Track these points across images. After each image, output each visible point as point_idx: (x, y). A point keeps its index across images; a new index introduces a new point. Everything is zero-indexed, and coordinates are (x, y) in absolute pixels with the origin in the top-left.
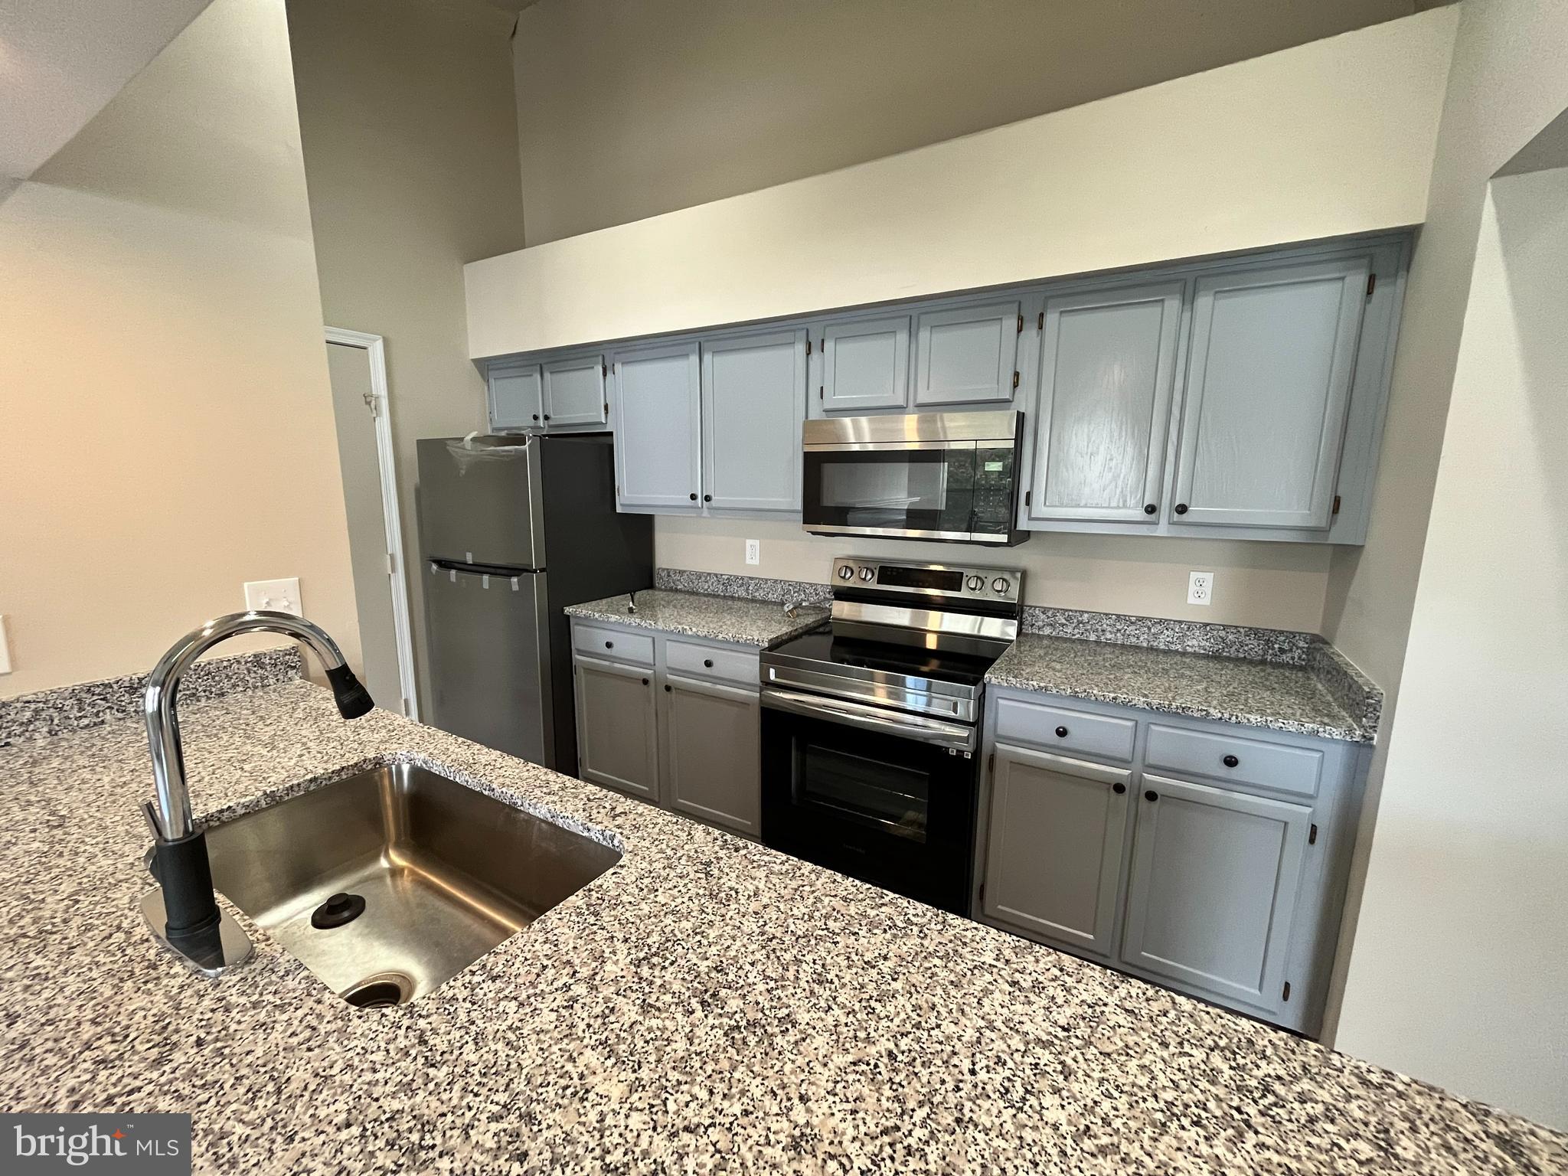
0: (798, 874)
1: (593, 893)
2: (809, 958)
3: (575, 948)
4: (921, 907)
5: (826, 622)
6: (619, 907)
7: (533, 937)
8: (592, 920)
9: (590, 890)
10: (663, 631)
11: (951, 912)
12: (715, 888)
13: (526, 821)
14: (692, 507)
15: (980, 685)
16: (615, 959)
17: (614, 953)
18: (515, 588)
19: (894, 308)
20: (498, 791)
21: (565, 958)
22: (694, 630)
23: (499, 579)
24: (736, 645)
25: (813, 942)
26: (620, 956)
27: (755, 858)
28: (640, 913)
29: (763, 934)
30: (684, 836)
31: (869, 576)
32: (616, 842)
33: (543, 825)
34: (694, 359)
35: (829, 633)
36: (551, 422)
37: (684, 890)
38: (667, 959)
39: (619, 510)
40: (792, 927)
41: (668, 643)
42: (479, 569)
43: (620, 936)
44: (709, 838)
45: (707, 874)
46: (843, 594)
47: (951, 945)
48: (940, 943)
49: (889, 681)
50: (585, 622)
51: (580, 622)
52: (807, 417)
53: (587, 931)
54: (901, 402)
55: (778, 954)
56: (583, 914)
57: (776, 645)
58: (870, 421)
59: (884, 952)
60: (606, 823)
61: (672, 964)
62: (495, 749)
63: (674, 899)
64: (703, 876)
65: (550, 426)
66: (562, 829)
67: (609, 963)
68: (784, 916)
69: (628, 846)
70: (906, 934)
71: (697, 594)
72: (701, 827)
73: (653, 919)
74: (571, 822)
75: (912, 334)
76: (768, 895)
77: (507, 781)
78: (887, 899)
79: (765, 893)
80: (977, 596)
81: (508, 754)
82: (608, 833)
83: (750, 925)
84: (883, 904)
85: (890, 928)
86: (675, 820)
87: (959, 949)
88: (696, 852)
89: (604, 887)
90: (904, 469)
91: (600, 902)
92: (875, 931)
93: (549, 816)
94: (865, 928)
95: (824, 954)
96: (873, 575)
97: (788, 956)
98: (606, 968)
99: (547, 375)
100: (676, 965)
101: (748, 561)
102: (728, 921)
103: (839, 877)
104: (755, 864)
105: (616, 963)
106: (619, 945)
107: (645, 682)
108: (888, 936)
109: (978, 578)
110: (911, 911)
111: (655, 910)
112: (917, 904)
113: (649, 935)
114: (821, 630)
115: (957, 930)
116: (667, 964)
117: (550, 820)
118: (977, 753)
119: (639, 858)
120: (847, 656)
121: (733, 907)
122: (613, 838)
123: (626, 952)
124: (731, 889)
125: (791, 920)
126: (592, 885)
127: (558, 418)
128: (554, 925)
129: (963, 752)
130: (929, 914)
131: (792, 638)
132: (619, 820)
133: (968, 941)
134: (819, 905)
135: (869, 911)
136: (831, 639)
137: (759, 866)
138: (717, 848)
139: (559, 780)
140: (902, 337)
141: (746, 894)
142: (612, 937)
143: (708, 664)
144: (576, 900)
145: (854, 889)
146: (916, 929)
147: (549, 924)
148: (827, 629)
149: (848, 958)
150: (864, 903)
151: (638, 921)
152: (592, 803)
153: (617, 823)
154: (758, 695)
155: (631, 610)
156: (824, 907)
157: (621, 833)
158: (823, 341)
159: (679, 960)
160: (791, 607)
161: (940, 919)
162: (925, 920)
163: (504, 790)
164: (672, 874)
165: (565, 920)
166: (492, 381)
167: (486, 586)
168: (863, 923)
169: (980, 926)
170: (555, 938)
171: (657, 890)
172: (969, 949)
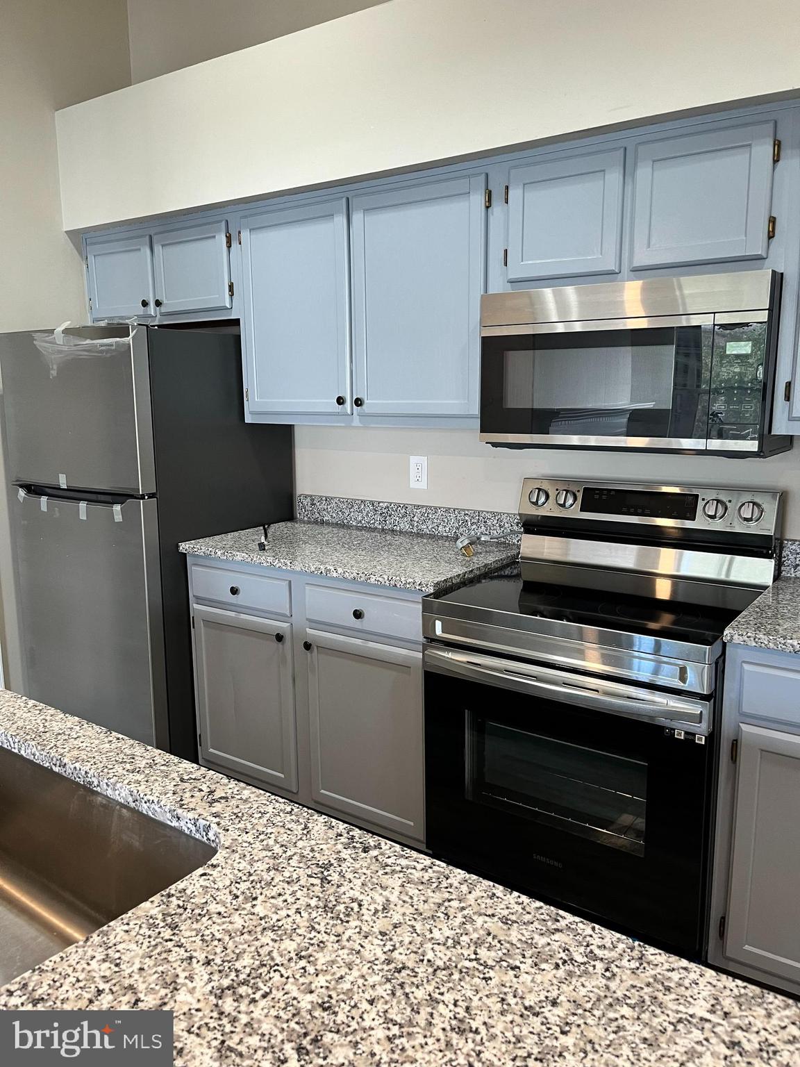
0: (444, 884)
1: (173, 899)
2: (448, 997)
3: (141, 969)
4: (610, 936)
5: (513, 562)
6: (204, 919)
7: (90, 953)
8: (167, 933)
9: (169, 896)
10: (301, 573)
11: (651, 944)
12: (332, 898)
13: (104, 806)
14: (338, 414)
15: (718, 645)
16: (190, 985)
17: (191, 978)
18: (118, 518)
19: (601, 138)
20: (70, 766)
21: (127, 982)
22: (340, 570)
23: (100, 507)
24: (394, 589)
25: (456, 976)
26: (199, 983)
27: (389, 861)
28: (230, 927)
29: (388, 962)
30: (298, 829)
31: (570, 501)
32: (211, 835)
33: (124, 811)
34: (341, 220)
35: (518, 576)
36: (163, 309)
37: (290, 900)
38: (258, 989)
39: (248, 419)
40: (430, 955)
41: (308, 588)
42: (74, 494)
43: (201, 956)
44: (331, 834)
45: (324, 880)
46: (535, 526)
47: (646, 990)
48: (634, 987)
49: (603, 640)
50: (207, 563)
51: (201, 561)
52: (486, 291)
53: (159, 949)
54: (611, 266)
55: (407, 990)
56: (156, 926)
57: (443, 590)
58: (578, 292)
59: (554, 994)
60: (200, 811)
61: (264, 996)
62: (73, 714)
63: (277, 909)
64: (317, 882)
65: (162, 315)
66: (147, 817)
67: (183, 991)
68: (420, 939)
69: (225, 840)
70: (586, 972)
71: (349, 527)
72: (323, 818)
73: (246, 936)
74: (156, 808)
75: (627, 171)
76: (402, 910)
77: (83, 755)
78: (563, 923)
79: (398, 908)
80: (718, 526)
81: (89, 721)
82: (201, 822)
83: (374, 949)
84: (557, 930)
85: (565, 962)
86: (289, 809)
87: (660, 995)
88: (312, 850)
89: (188, 892)
90: (625, 354)
91: (180, 911)
92: (543, 966)
93: (130, 799)
94: (529, 961)
95: (469, 994)
96: (575, 499)
97: (420, 994)
98: (178, 998)
99: (158, 248)
100: (269, 998)
101: (413, 485)
102: (345, 943)
103: (499, 890)
104: (388, 869)
105: (192, 991)
106: (198, 968)
107: (279, 638)
108: (561, 973)
109: (718, 501)
110: (596, 941)
111: (250, 925)
112: (605, 932)
113: (238, 957)
114: (507, 572)
115: (658, 970)
116: (258, 996)
117: (132, 805)
118: (714, 736)
119: (237, 855)
120: (542, 608)
121: (353, 923)
122: (207, 828)
123: (206, 977)
124: (353, 900)
125: (429, 945)
126: (172, 889)
127: (170, 305)
128: (118, 939)
129: (694, 735)
130: (621, 946)
131: (467, 582)
132: (218, 807)
133: (672, 985)
134: (468, 926)
135: (536, 937)
136: (520, 585)
137: (393, 872)
138: (340, 847)
139: (146, 755)
140: (614, 177)
141: (372, 907)
142: (191, 958)
143: (358, 615)
144: (151, 907)
145: (519, 908)
146: (600, 966)
147: (112, 937)
148: (515, 572)
149: (503, 1000)
150: (530, 927)
151: (227, 938)
152: (186, 785)
153: (214, 810)
154: (420, 655)
155: (262, 547)
156: (475, 930)
157: (218, 824)
158: (507, 188)
159: (274, 991)
160: (466, 542)
161: (636, 954)
162: (614, 954)
163: (77, 765)
164: (278, 878)
165: (133, 933)
166: (91, 259)
167: (83, 516)
168: (528, 954)
169: (692, 966)
170: (118, 955)
171: (255, 899)
172: (673, 996)
